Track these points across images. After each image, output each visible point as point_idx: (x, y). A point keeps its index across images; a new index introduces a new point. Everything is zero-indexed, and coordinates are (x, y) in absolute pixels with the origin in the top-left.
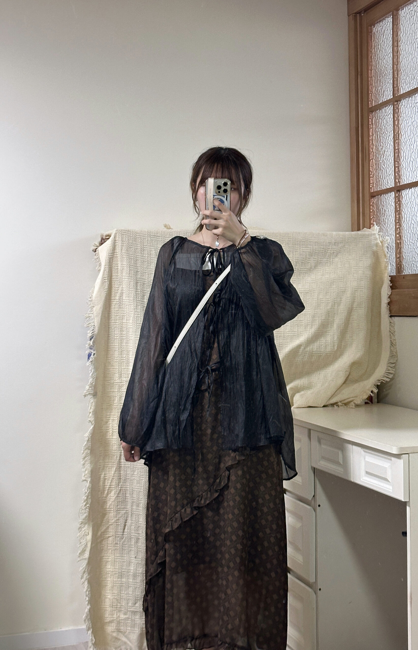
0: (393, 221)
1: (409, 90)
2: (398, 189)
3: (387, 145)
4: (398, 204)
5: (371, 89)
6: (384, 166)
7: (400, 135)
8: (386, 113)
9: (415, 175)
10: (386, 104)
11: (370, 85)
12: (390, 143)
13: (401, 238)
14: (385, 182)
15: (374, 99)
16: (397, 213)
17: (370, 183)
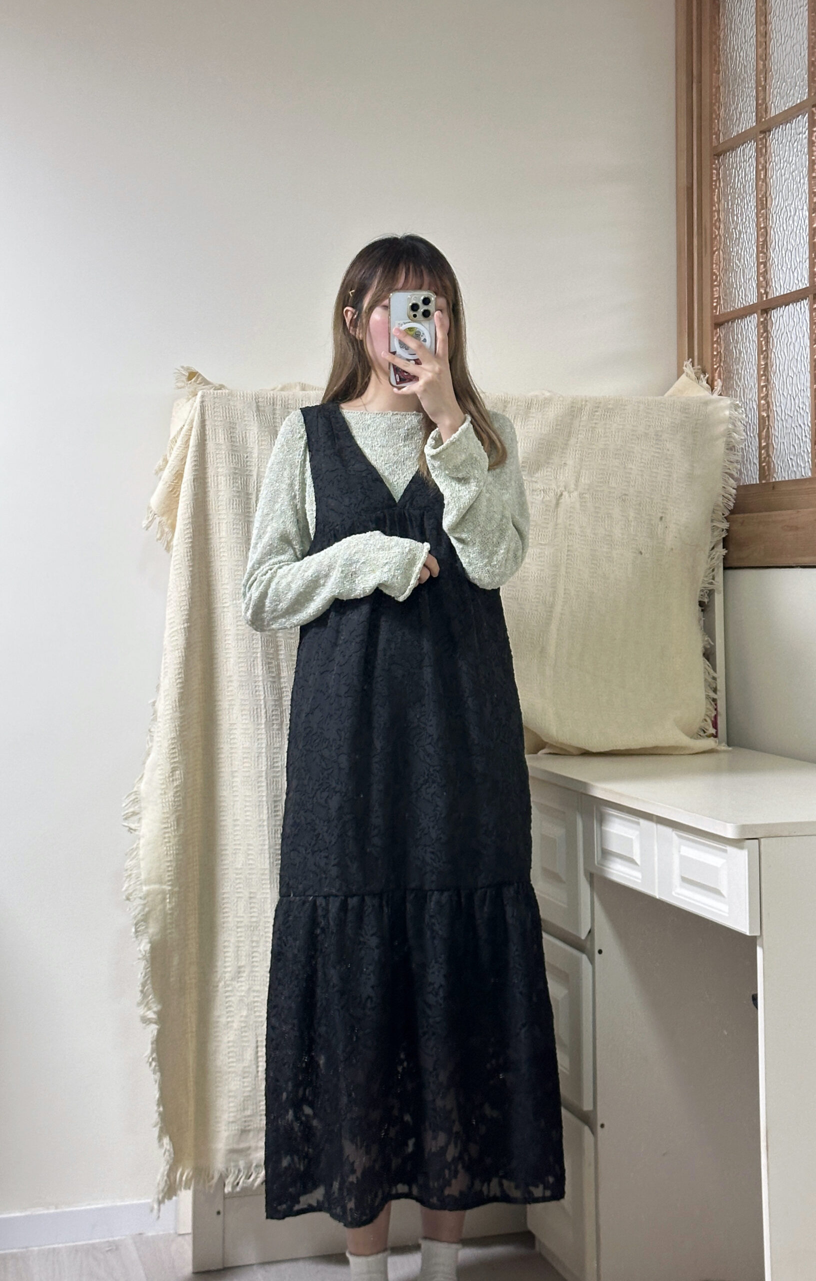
0: (754, 371)
1: (786, 108)
2: (764, 308)
3: (744, 220)
4: (764, 338)
5: (717, 109)
6: (740, 261)
7: (769, 199)
8: (744, 155)
9: (796, 278)
10: (743, 139)
11: (716, 102)
12: (750, 216)
13: (769, 407)
14: (741, 294)
15: (723, 127)
16: (762, 356)
17: (712, 298)
